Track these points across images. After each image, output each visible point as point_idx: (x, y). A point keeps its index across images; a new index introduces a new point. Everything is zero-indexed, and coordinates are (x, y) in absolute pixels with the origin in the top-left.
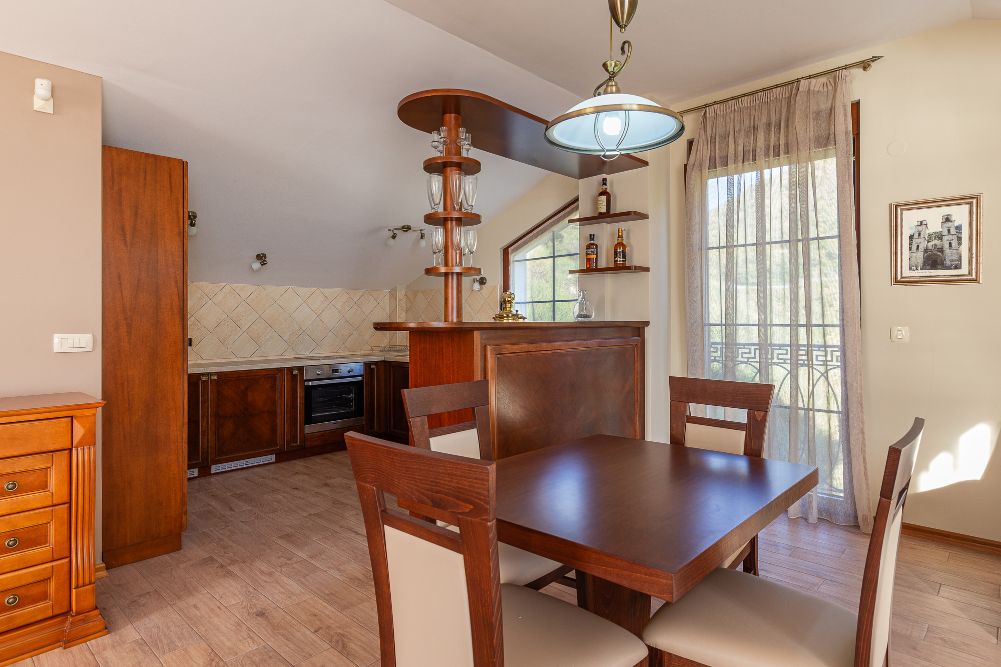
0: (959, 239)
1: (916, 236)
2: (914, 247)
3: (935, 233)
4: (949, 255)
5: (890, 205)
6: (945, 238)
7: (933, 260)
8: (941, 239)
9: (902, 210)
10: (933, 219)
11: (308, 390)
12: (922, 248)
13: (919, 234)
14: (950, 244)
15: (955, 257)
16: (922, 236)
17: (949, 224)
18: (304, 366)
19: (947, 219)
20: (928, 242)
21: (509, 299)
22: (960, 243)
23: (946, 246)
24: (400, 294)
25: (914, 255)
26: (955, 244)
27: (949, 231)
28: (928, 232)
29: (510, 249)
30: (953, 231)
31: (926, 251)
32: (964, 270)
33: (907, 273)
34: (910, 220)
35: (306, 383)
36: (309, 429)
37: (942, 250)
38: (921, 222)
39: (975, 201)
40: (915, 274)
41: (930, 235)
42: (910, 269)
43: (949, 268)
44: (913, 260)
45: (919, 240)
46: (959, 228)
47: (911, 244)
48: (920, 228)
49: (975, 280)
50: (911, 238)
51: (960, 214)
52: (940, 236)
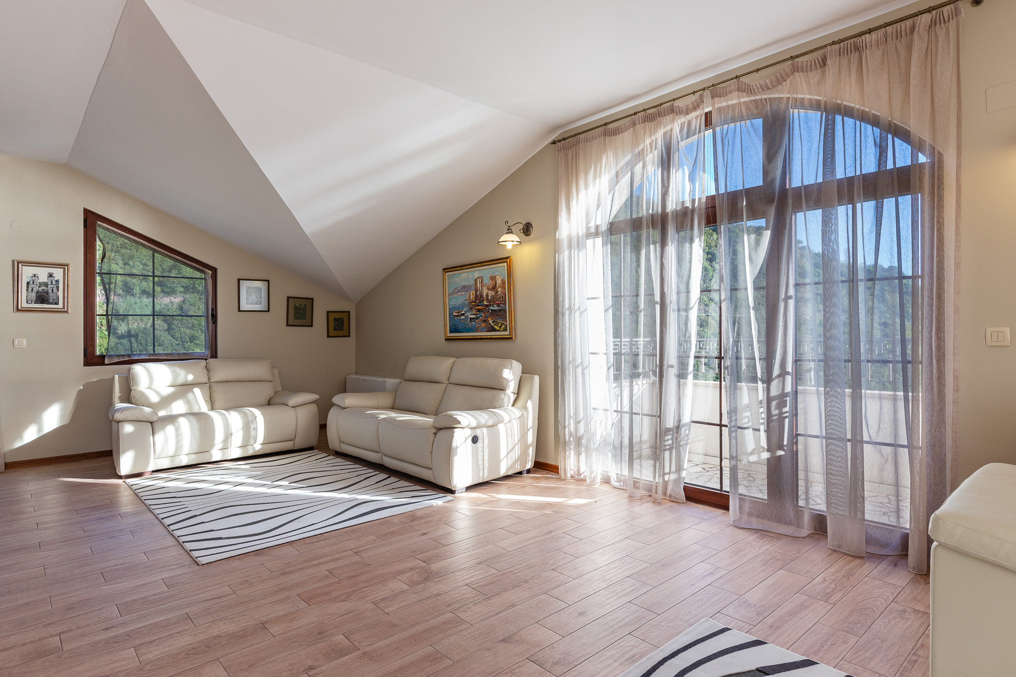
0: (58, 288)
1: (31, 283)
2: (30, 289)
3: (43, 282)
4: (52, 296)
5: (13, 262)
6: (49, 286)
7: (42, 298)
8: (47, 286)
9: (23, 265)
10: (43, 274)
12: (35, 290)
13: (33, 282)
14: (52, 290)
15: (55, 298)
16: (35, 283)
17: (52, 278)
19: (51, 275)
20: (39, 287)
22: (58, 290)
23: (50, 291)
25: (30, 294)
26: (55, 290)
27: (52, 282)
28: (39, 281)
30: (54, 283)
31: (38, 292)
32: (60, 305)
33: (25, 305)
34: (27, 273)
37: (47, 293)
38: (35, 275)
39: (66, 267)
40: (30, 306)
41: (40, 283)
42: (27, 302)
43: (52, 304)
44: (29, 297)
45: (33, 286)
46: (57, 281)
47: (28, 287)
48: (34, 278)
49: (66, 312)
50: (28, 283)
51: (58, 274)
52: (46, 285)
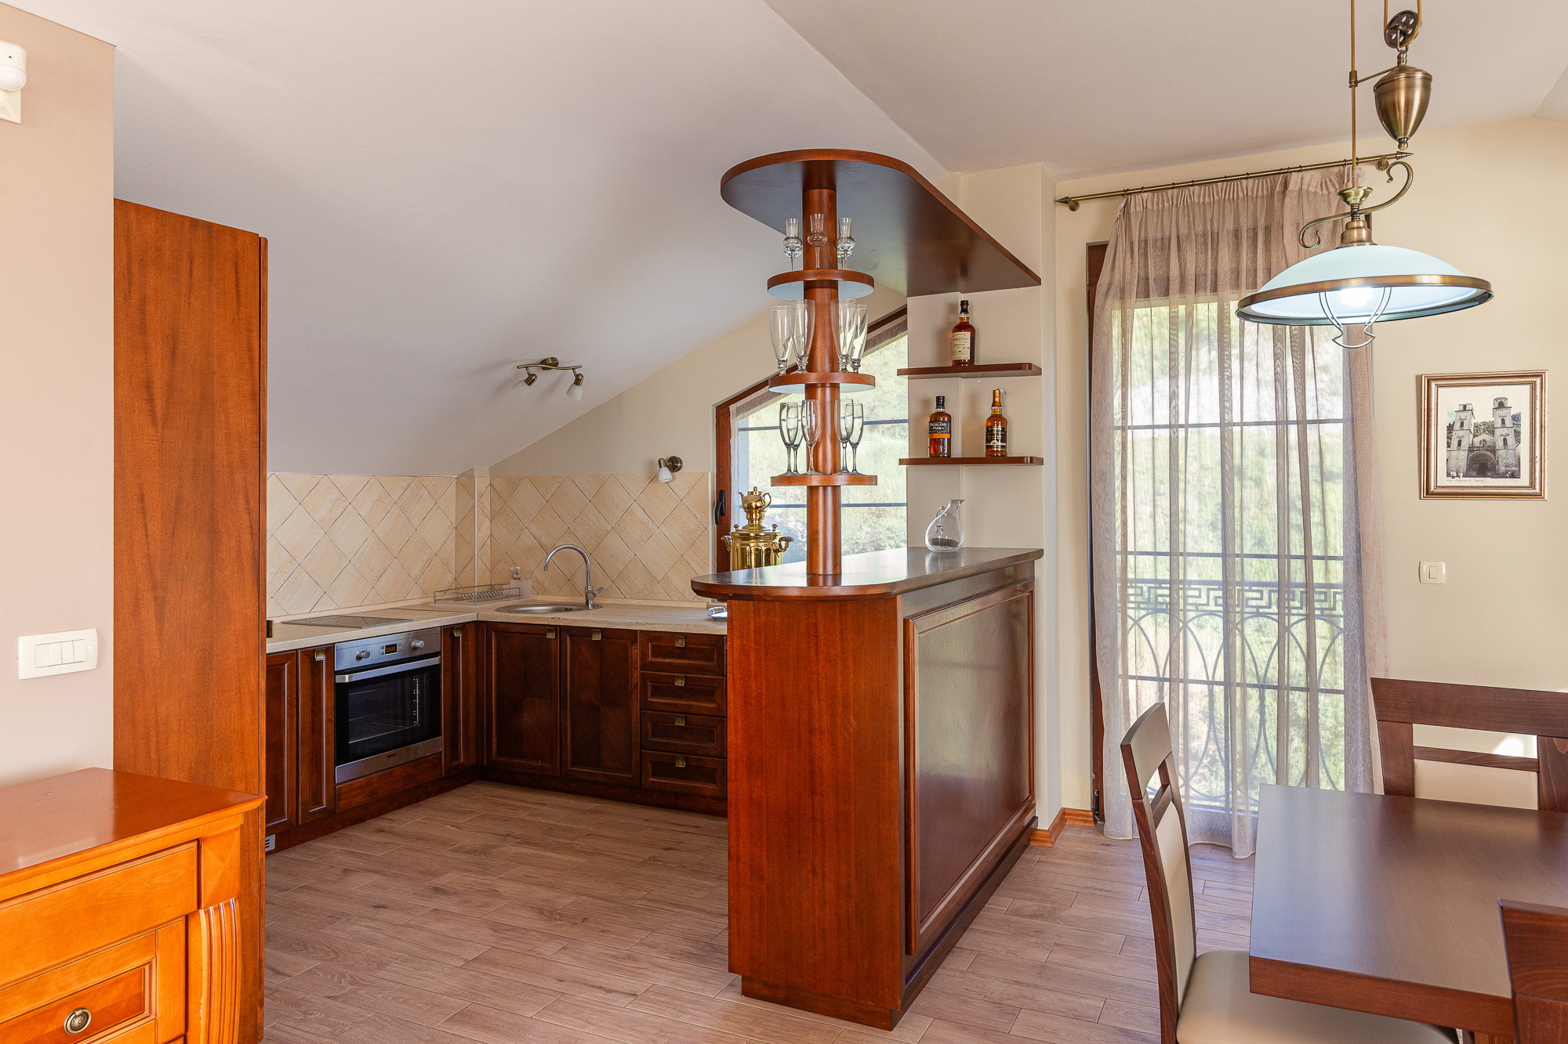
0: (1517, 434)
1: (1457, 426)
2: (1454, 443)
3: (1484, 424)
4: (1504, 458)
5: (1419, 379)
6: (1498, 432)
7: (1482, 463)
8: (1492, 433)
9: (1438, 386)
10: (1481, 402)
11: (341, 690)
12: (1465, 444)
13: (1462, 424)
14: (1505, 441)
15: (1511, 460)
16: (1465, 427)
17: (1503, 412)
18: (334, 644)
19: (1501, 405)
20: (1474, 437)
21: (758, 505)
22: (1518, 441)
23: (1500, 444)
24: (481, 484)
25: (1454, 454)
26: (1511, 440)
27: (1503, 421)
28: (1474, 421)
29: (733, 408)
30: (1508, 422)
31: (1471, 449)
32: (1524, 480)
33: (1443, 481)
34: (1448, 402)
35: (339, 679)
36: (343, 773)
37: (1493, 450)
38: (1465, 406)
39: (1538, 381)
40: (1455, 482)
41: (1476, 426)
42: (1448, 475)
43: (1503, 476)
44: (1453, 462)
45: (1461, 433)
46: (1516, 418)
47: (1449, 438)
48: (1463, 415)
49: (1539, 496)
50: (1450, 428)
51: (1518, 398)
52: (1490, 429)
